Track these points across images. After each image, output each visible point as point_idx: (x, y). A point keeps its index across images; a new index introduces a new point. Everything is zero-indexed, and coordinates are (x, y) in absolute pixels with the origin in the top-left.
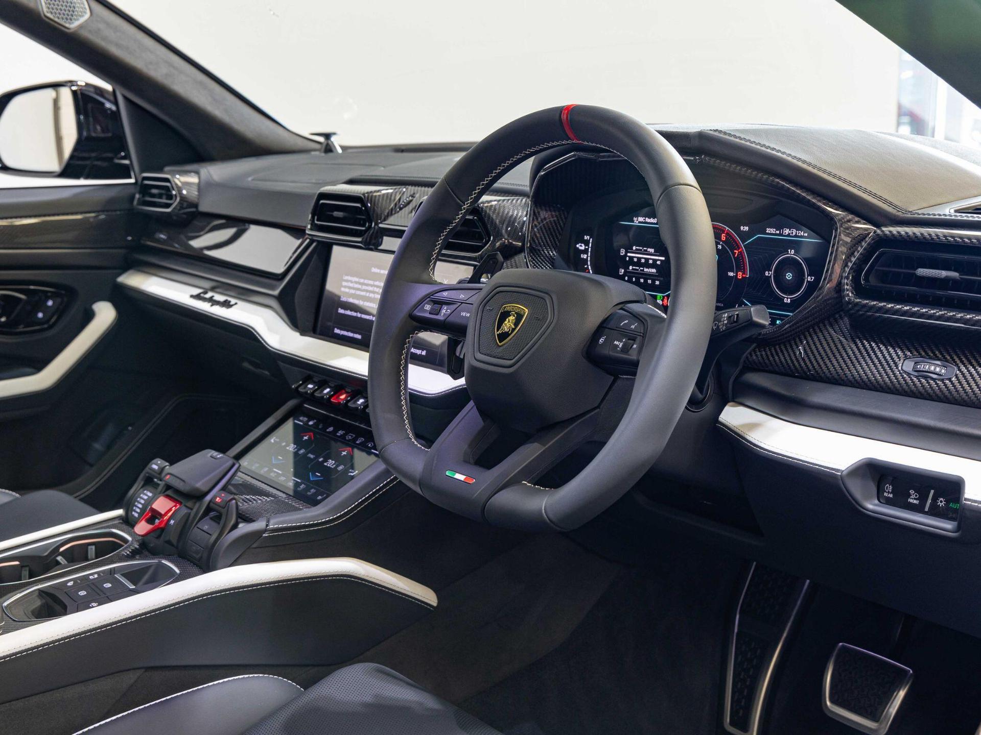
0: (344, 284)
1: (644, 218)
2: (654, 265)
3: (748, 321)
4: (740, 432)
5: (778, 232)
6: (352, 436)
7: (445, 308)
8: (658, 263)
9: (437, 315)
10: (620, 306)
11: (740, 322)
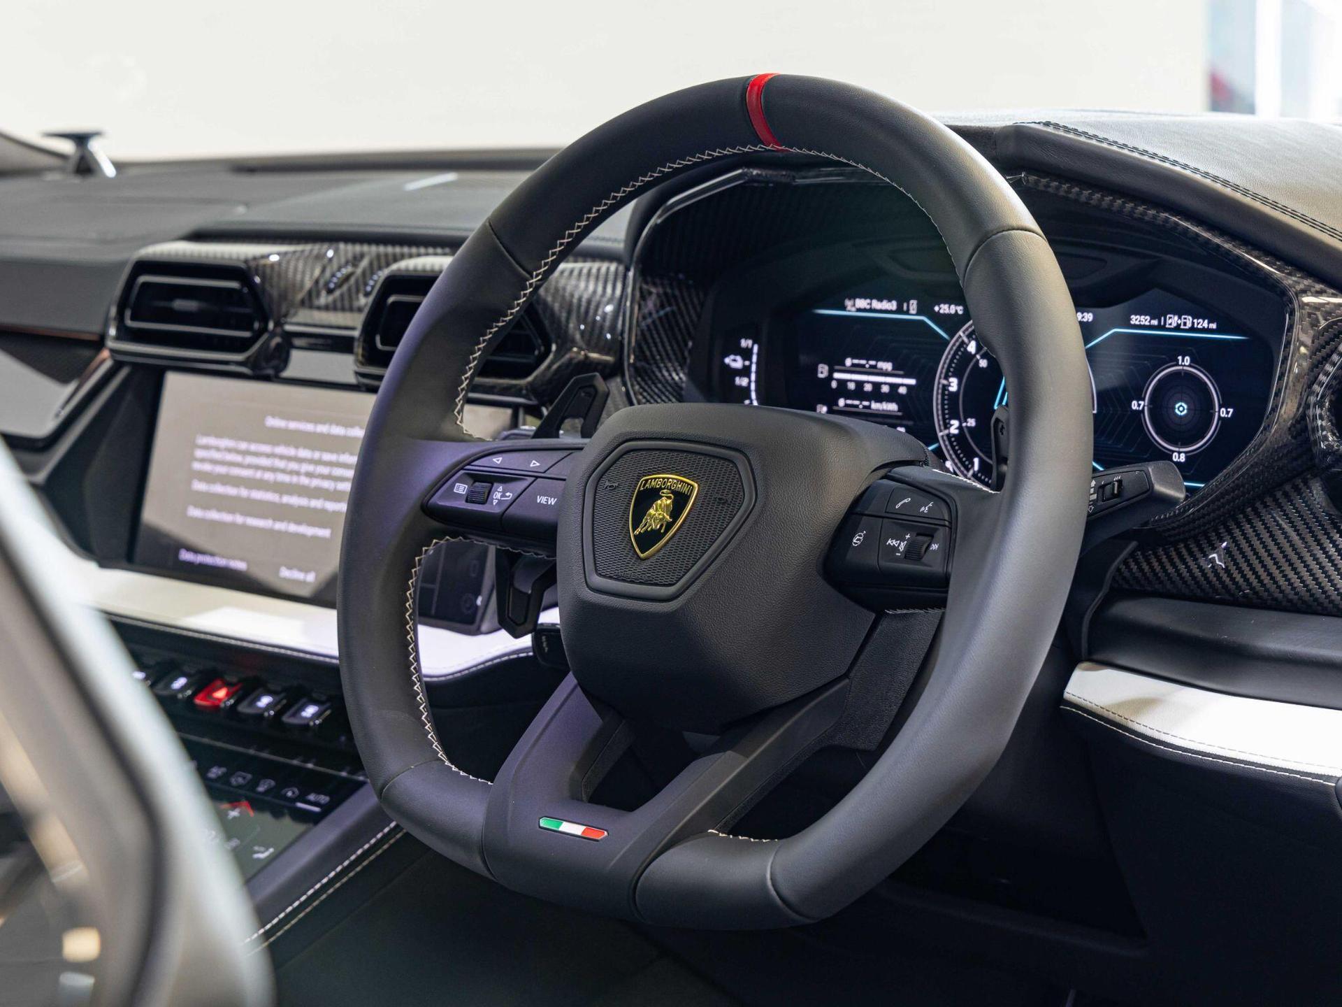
0: (199, 453)
1: (868, 301)
2: (893, 396)
3: (1145, 492)
4: (1117, 719)
5: (1155, 322)
6: (244, 778)
7: (501, 489)
8: (902, 390)
9: (483, 503)
10: (883, 472)
11: (1127, 494)
